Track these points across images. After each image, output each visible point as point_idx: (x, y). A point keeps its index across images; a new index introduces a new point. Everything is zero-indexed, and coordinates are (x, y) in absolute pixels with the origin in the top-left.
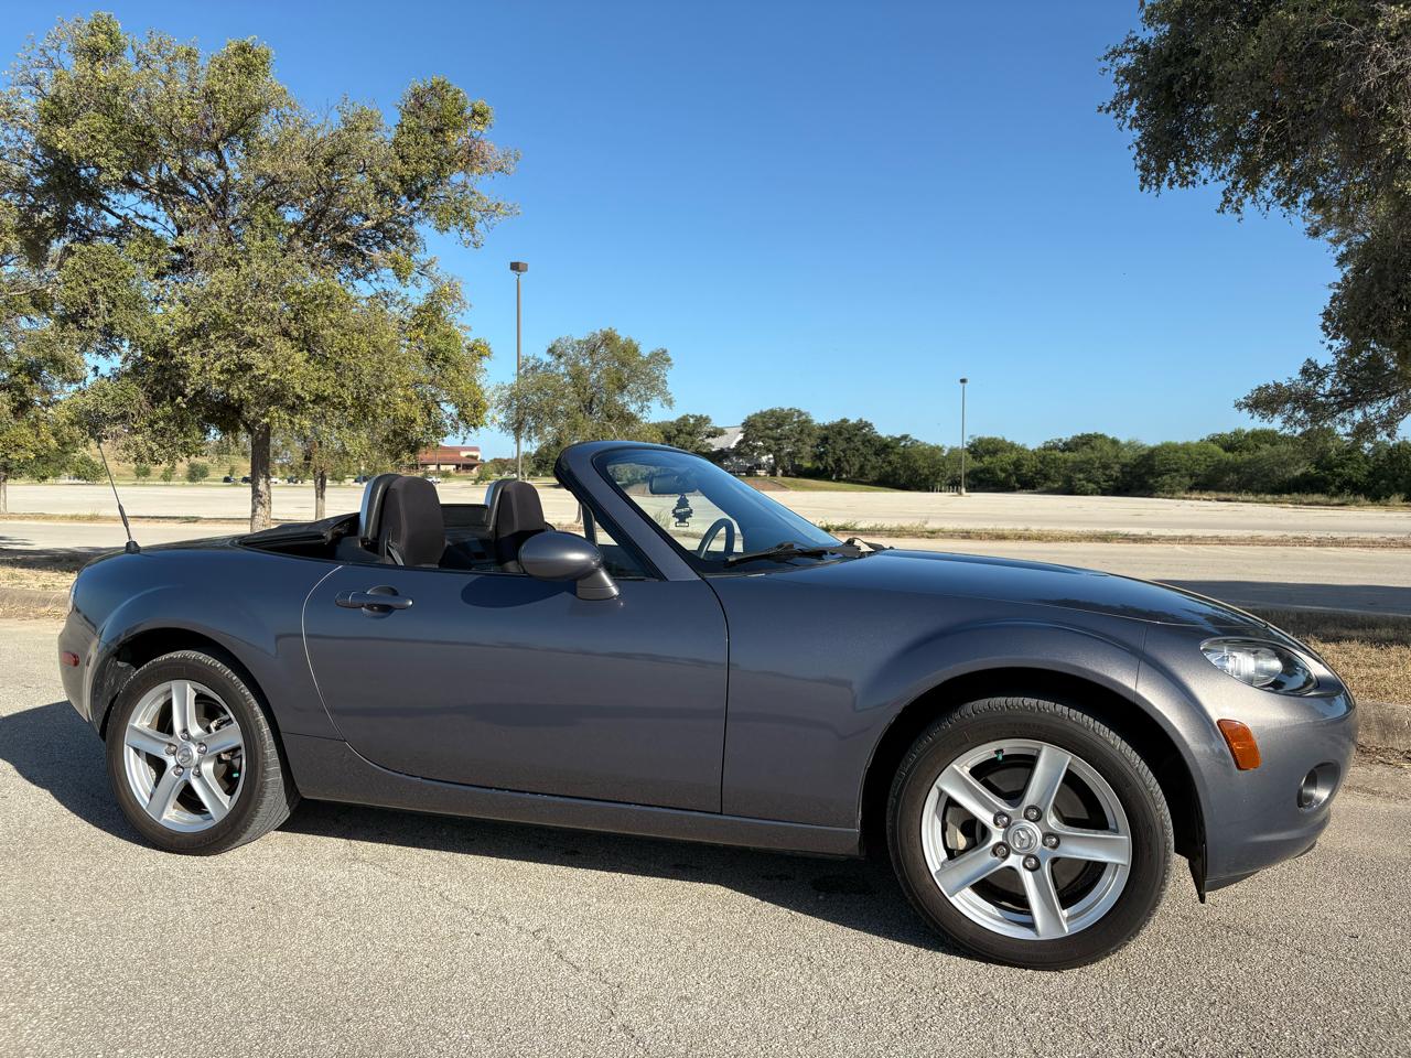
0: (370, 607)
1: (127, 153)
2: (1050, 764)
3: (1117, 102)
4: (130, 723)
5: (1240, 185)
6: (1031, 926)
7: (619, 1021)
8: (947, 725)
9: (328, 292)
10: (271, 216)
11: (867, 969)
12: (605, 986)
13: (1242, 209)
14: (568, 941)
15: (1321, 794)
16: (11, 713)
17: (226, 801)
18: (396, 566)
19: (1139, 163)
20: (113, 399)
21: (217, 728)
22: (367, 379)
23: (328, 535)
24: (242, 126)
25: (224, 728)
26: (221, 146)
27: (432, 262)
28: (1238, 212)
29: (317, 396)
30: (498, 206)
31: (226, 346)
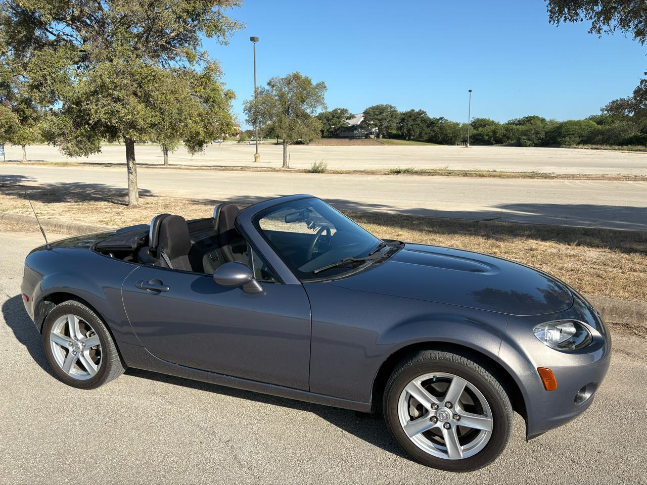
0: (150, 289)
1: (54, 6)
2: (457, 385)
4: (52, 332)
5: (601, 19)
8: (411, 364)
9: (153, 74)
10: (125, 33)
12: (252, 478)
14: (240, 448)
15: (587, 395)
16: (15, 295)
17: (95, 367)
19: (549, 9)
20: (58, 125)
21: (89, 336)
22: (175, 116)
23: (134, 247)
25: (93, 336)
27: (205, 53)
28: (600, 33)
29: (152, 125)
30: (235, 24)
31: (107, 100)
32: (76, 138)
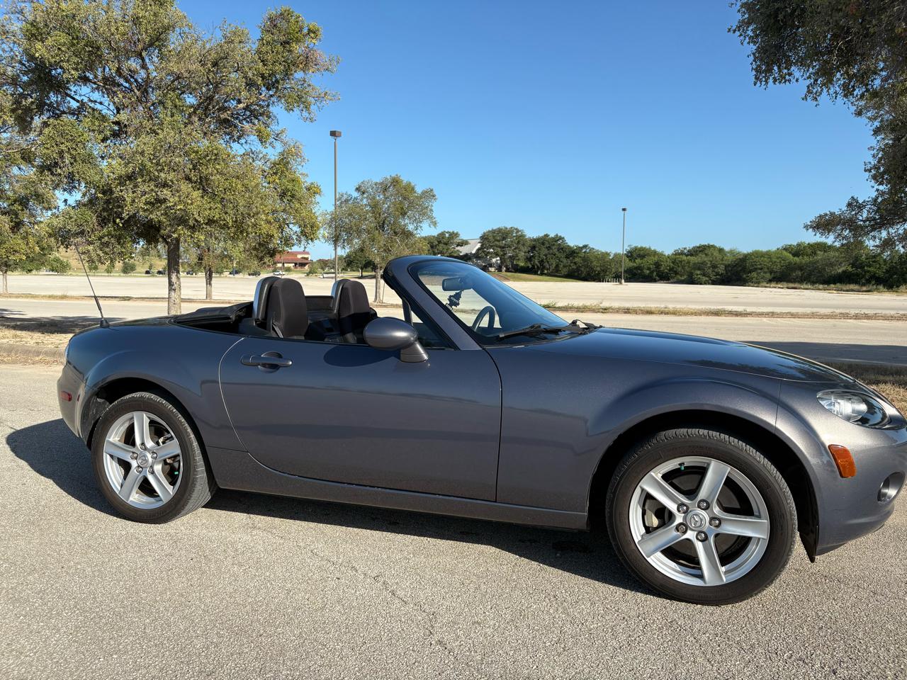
0: (264, 365)
1: (82, 60)
2: (716, 472)
3: (740, 26)
4: (107, 439)
5: (819, 82)
6: (701, 577)
7: (436, 637)
8: (648, 447)
9: (215, 152)
10: (177, 100)
11: (593, 604)
12: (424, 614)
13: (818, 98)
14: (397, 583)
15: (891, 492)
16: (23, 427)
17: (170, 488)
18: (279, 338)
19: (754, 67)
20: (76, 220)
21: (164, 443)
22: (242, 209)
23: (233, 317)
24: (158, 39)
25: (168, 443)
26: (144, 54)
27: (282, 132)
28: (817, 100)
29: (209, 220)
30: (326, 94)
31: (149, 186)
32: (100, 238)
